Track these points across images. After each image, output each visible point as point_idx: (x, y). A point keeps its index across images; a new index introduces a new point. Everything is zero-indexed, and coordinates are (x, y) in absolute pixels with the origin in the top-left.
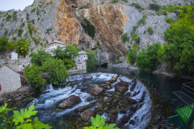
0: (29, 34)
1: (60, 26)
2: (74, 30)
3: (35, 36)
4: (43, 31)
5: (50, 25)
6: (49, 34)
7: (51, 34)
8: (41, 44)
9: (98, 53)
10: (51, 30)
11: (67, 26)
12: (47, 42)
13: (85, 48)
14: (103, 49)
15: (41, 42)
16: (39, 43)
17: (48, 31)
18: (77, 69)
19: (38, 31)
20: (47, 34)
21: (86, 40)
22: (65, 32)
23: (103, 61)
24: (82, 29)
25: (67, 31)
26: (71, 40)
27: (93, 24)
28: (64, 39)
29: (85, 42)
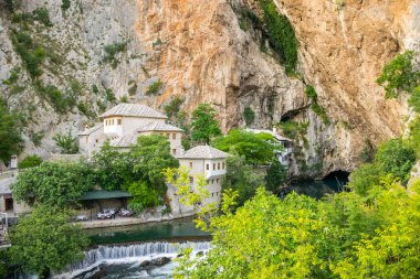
0: (25, 76)
1: (159, 28)
2: (208, 46)
3: (54, 82)
4: (91, 53)
5: (117, 28)
6: (114, 66)
7: (123, 65)
8: (83, 109)
9: (311, 129)
10: (122, 48)
11: (185, 30)
12: (111, 98)
13: (256, 110)
14: (330, 113)
15: (81, 99)
16: (72, 103)
17: (113, 55)
18: (168, 211)
19: (72, 55)
20: (108, 67)
21: (259, 80)
22: (179, 53)
23: (328, 159)
24: (241, 35)
25: (185, 50)
26: (198, 85)
27: (284, 12)
28: (173, 82)
29: (256, 88)
